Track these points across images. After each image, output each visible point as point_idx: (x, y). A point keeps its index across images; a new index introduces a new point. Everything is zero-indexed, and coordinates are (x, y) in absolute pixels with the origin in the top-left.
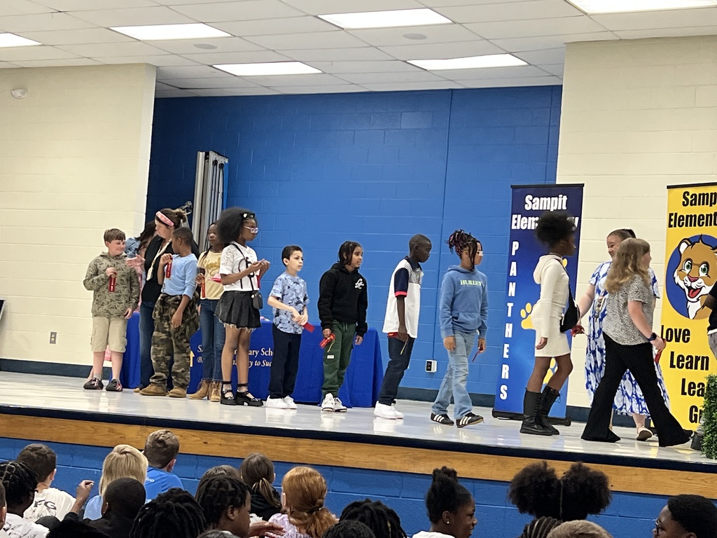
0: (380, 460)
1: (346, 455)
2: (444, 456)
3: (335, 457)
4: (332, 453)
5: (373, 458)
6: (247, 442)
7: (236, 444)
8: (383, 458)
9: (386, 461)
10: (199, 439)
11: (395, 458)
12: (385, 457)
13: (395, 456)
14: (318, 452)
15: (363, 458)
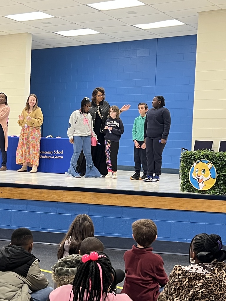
0: (79, 199)
1: (64, 196)
2: (108, 196)
3: (59, 198)
4: (57, 196)
5: (76, 198)
6: (20, 191)
7: (15, 192)
8: (81, 198)
9: (82, 199)
11: (86, 197)
12: (81, 197)
13: (86, 196)
14: (51, 195)
15: (71, 198)
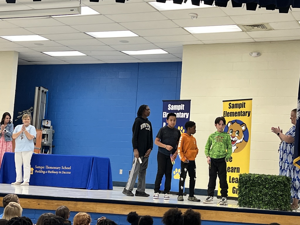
0: (111, 210)
1: (97, 208)
2: (137, 208)
3: (93, 209)
4: (91, 207)
5: (108, 209)
6: (56, 203)
7: (52, 204)
9: (114, 210)
10: (36, 202)
12: (113, 208)
13: (117, 208)
14: (86, 207)
15: (104, 209)
